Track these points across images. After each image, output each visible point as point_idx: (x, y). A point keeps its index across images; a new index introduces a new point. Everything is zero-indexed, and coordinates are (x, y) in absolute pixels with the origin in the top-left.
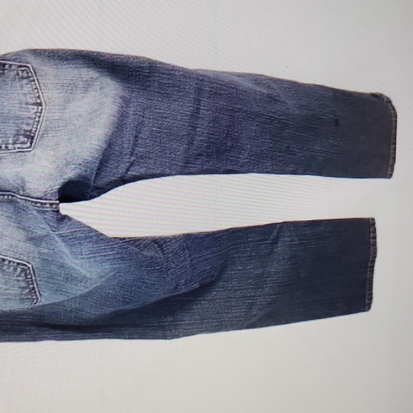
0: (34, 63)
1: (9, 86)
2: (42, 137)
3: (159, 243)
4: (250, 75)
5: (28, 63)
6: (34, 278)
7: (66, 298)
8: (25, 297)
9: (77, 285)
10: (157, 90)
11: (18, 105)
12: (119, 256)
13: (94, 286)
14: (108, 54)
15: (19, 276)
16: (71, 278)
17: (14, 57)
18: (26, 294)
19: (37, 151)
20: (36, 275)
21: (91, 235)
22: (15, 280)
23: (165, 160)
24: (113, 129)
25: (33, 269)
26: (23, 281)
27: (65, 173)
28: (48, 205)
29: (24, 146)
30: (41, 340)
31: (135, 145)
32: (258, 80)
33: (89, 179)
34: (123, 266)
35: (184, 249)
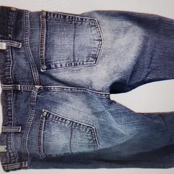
0: (98, 18)
1: (85, 31)
2: (102, 58)
5: (95, 18)
6: (96, 135)
7: (112, 146)
8: (91, 145)
9: (118, 139)
10: (163, 33)
11: (89, 41)
12: (141, 123)
13: (127, 139)
14: (137, 13)
15: (88, 133)
16: (115, 134)
17: (88, 15)
18: (92, 143)
19: (99, 66)
20: (97, 132)
21: (126, 111)
22: (86, 135)
23: (166, 71)
24: (139, 54)
25: (95, 130)
26: (90, 136)
27: (114, 78)
28: (104, 95)
29: (92, 63)
30: (99, 168)
31: (151, 62)
33: (126, 81)
34: (143, 128)
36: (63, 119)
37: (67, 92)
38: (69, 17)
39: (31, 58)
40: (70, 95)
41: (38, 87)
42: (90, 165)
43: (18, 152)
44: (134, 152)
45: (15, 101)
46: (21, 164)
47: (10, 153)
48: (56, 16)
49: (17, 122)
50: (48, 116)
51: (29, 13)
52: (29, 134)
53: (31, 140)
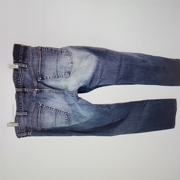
0: (71, 50)
1: (63, 58)
2: (73, 73)
3: (108, 106)
4: (137, 53)
5: (69, 50)
7: (79, 123)
9: (83, 119)
10: (108, 58)
12: (96, 110)
15: (65, 116)
16: (81, 117)
17: (65, 49)
18: (67, 122)
19: (72, 77)
20: (71, 116)
21: (87, 103)
23: (110, 80)
25: (70, 114)
26: (67, 117)
27: (80, 84)
28: (74, 94)
29: (67, 76)
31: (101, 76)
32: (140, 55)
33: (87, 86)
34: (97, 113)
35: (116, 108)
36: (51, 108)
37: (53, 93)
38: (54, 50)
39: (33, 73)
40: (55, 94)
41: (36, 90)
42: (66, 134)
43: (25, 127)
44: (92, 127)
45: (24, 97)
46: (27, 133)
47: (21, 127)
48: (46, 49)
49: (25, 110)
50: (42, 106)
51: (31, 48)
52: (32, 116)
53: (33, 120)
